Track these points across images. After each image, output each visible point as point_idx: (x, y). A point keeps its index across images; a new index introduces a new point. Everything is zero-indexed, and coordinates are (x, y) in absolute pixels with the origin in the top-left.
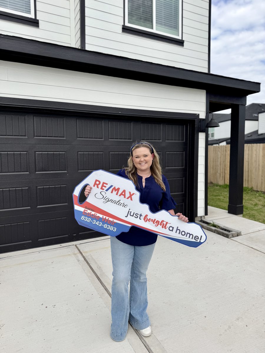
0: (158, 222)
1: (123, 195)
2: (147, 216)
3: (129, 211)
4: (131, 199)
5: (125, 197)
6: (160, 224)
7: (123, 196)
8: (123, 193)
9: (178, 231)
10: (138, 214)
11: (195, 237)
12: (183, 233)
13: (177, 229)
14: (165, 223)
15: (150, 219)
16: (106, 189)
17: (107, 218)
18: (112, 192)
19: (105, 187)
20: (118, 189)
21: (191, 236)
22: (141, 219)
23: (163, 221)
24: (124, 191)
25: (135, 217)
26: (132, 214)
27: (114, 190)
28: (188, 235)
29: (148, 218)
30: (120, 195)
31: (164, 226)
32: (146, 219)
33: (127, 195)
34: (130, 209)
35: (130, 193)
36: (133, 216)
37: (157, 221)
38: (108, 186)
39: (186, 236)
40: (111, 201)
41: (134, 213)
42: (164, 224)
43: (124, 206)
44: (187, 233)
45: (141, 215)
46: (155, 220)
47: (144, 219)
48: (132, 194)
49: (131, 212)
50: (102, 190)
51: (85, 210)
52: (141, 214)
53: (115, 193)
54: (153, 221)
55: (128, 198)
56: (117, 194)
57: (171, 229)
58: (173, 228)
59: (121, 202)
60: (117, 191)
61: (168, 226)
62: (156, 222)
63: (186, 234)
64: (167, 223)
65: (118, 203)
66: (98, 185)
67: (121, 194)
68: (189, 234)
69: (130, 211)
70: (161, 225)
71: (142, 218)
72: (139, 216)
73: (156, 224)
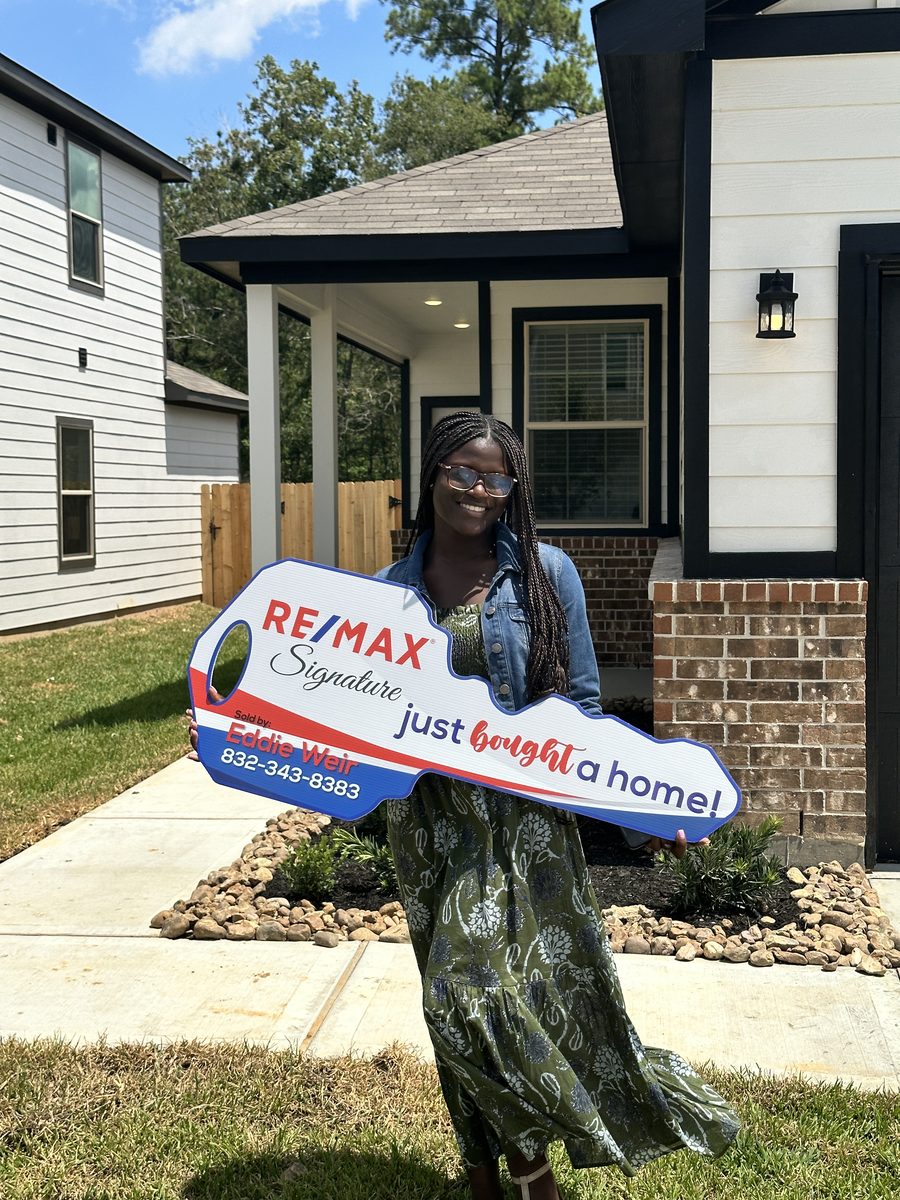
0: (530, 747)
1: (381, 650)
2: (482, 725)
3: (408, 713)
4: (416, 665)
5: (389, 658)
6: (539, 752)
7: (379, 656)
8: (382, 644)
9: (619, 779)
10: (447, 723)
11: (691, 800)
12: (640, 786)
13: (614, 772)
14: (560, 750)
15: (495, 738)
16: (310, 632)
17: (321, 748)
18: (336, 644)
19: (310, 625)
20: (362, 628)
21: (675, 795)
22: (458, 742)
23: (551, 742)
24: (385, 634)
25: (434, 734)
26: (420, 725)
27: (344, 635)
28: (662, 791)
29: (490, 733)
30: (369, 653)
31: (559, 764)
32: (480, 739)
33: (399, 648)
34: (410, 706)
35: (409, 638)
36: (425, 730)
37: (529, 744)
38: (319, 623)
39: (654, 797)
40: (337, 678)
41: (429, 719)
42: (556, 754)
43: (389, 692)
44: (658, 785)
45: (458, 726)
46: (518, 739)
47: (473, 741)
48: (415, 642)
49: (416, 715)
50: (297, 641)
51: (234, 724)
52: (459, 721)
53: (347, 644)
54: (513, 746)
55: (401, 661)
56: (357, 649)
57: (588, 771)
58: (596, 768)
59: (375, 678)
60: (355, 638)
61: (575, 759)
62: (524, 750)
63: (650, 788)
64: (569, 749)
65: (362, 683)
66: (279, 621)
67: (374, 647)
68: (666, 785)
69: (413, 711)
70: (544, 759)
71: (464, 735)
72: (450, 730)
73: (522, 755)
